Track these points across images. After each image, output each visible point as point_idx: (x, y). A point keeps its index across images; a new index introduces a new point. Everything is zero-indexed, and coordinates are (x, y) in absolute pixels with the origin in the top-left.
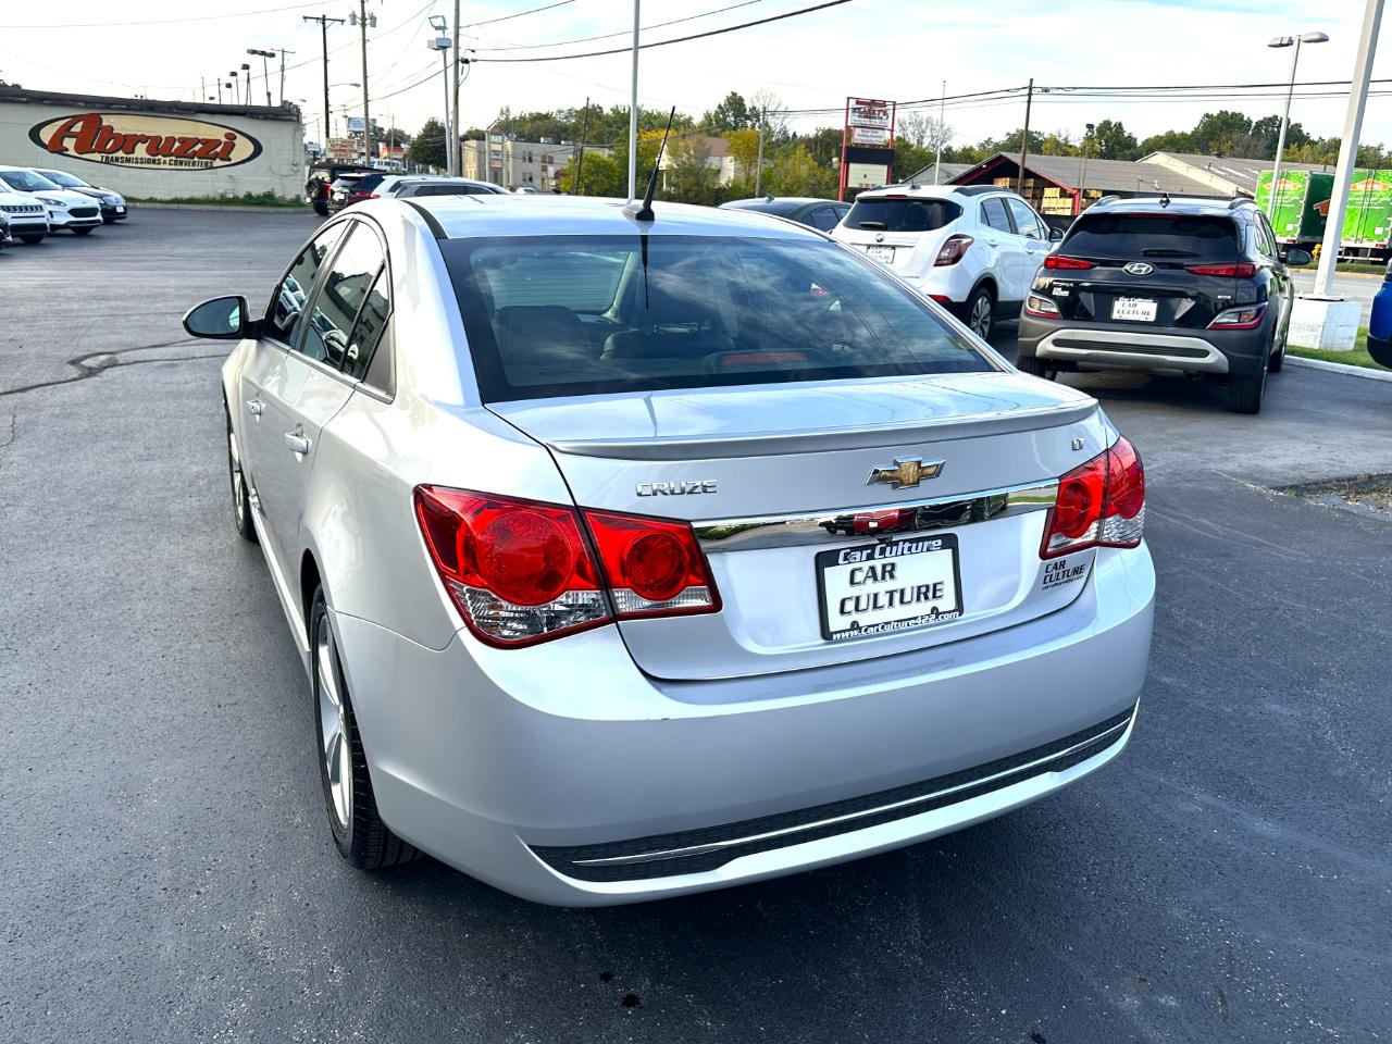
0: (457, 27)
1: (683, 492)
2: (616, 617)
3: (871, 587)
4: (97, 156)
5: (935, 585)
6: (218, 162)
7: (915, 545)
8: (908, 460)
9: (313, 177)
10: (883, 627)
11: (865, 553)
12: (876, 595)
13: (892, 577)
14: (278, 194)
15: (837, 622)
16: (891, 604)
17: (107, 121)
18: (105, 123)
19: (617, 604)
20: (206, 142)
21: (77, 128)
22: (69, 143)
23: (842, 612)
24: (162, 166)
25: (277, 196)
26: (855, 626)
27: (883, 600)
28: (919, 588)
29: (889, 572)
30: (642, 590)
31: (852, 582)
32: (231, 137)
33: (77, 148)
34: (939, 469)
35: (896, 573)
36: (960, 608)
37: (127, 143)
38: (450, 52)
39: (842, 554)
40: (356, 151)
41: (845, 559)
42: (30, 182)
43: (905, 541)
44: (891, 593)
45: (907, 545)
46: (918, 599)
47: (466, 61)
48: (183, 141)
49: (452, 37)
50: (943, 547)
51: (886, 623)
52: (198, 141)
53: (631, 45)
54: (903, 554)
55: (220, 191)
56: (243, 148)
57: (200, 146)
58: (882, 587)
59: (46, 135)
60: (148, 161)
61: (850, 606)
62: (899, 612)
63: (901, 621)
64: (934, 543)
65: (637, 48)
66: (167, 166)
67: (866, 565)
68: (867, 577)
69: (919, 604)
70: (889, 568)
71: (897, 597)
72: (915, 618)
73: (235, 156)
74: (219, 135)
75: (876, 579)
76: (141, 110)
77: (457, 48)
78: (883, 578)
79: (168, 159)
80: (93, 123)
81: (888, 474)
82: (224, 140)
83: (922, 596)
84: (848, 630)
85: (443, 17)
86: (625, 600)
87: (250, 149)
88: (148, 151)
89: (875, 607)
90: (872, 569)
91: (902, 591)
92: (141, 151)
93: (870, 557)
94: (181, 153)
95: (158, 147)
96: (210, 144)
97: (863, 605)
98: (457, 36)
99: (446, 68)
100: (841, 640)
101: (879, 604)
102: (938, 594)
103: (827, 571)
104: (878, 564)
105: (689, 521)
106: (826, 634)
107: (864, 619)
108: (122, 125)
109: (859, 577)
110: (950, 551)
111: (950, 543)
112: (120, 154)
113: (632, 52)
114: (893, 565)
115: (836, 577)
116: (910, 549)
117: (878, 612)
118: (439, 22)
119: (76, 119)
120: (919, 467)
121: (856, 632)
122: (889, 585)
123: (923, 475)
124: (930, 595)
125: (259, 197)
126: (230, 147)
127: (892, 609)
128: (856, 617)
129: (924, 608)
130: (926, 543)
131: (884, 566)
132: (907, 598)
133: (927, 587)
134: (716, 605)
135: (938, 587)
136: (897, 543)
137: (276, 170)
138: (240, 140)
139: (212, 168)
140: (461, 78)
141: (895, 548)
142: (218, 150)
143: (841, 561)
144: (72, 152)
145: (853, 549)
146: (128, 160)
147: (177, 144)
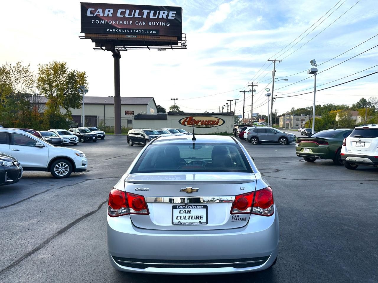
0: (273, 90)
1: (143, 190)
2: (130, 213)
3: (184, 214)
4: (191, 125)
5: (201, 216)
6: (215, 126)
7: (196, 207)
8: (188, 188)
9: (235, 128)
10: (186, 224)
11: (183, 207)
12: (185, 216)
13: (190, 213)
14: (228, 132)
15: (175, 221)
16: (189, 219)
17: (194, 118)
18: (193, 118)
19: (130, 211)
20: (213, 121)
21: (188, 120)
22: (186, 123)
23: (177, 219)
24: (204, 127)
25: (227, 132)
26: (180, 222)
27: (187, 218)
28: (196, 216)
29: (189, 212)
30: (135, 209)
31: (180, 213)
32: (218, 120)
33: (187, 124)
34: (197, 190)
35: (191, 212)
36: (207, 223)
37: (197, 122)
38: (271, 97)
39: (178, 206)
40: (248, 121)
41: (178, 207)
42: (175, 132)
43: (193, 205)
44: (189, 217)
45: (194, 206)
46: (196, 219)
47: (275, 98)
48: (208, 121)
49: (271, 93)
50: (203, 208)
51: (187, 223)
52: (211, 121)
53: (314, 91)
54: (193, 208)
55: (215, 132)
56: (221, 122)
57: (212, 122)
58: (187, 215)
59: (182, 122)
60: (201, 126)
61: (179, 218)
62: (191, 221)
63: (191, 223)
64: (201, 207)
65: (315, 91)
66: (205, 127)
67: (184, 210)
68: (184, 212)
69: (196, 220)
70: (189, 211)
71: (191, 217)
72: (195, 223)
73: (219, 124)
74: (216, 119)
75: (186, 213)
76: (200, 115)
77: (273, 95)
78: (188, 213)
79: (205, 125)
80: (191, 118)
81: (184, 190)
82: (217, 120)
83: (197, 218)
84: (177, 223)
85: (269, 88)
86: (132, 210)
87: (222, 122)
88: (201, 124)
89: (185, 219)
90: (185, 210)
91: (192, 217)
92: (200, 124)
93: (184, 208)
94: (208, 124)
95: (203, 123)
96: (214, 122)
97: (182, 218)
98: (273, 92)
99: (269, 101)
100: (175, 225)
101: (186, 218)
102: (202, 218)
103: (174, 210)
104: (187, 210)
105: (144, 196)
106: (173, 223)
107: (182, 221)
108: (196, 118)
109: (182, 212)
110: (206, 209)
111: (205, 207)
112: (196, 125)
113: (314, 92)
114: (190, 210)
115: (176, 211)
116: (194, 207)
117: (185, 220)
118: (268, 90)
119: (188, 118)
120: (191, 189)
121: (179, 224)
122: (189, 214)
124: (199, 218)
125: (223, 133)
126: (218, 122)
127: (189, 220)
128: (180, 220)
129: (197, 221)
130: (199, 207)
131: (188, 210)
132: (193, 218)
133: (199, 216)
134: (148, 213)
135: (202, 217)
136: (191, 206)
137: (227, 127)
138: (220, 121)
139: (214, 127)
140: (273, 102)
141: (191, 207)
142: (215, 123)
143: (177, 208)
144: (186, 125)
145: (180, 206)
146: (197, 126)
147: (207, 122)
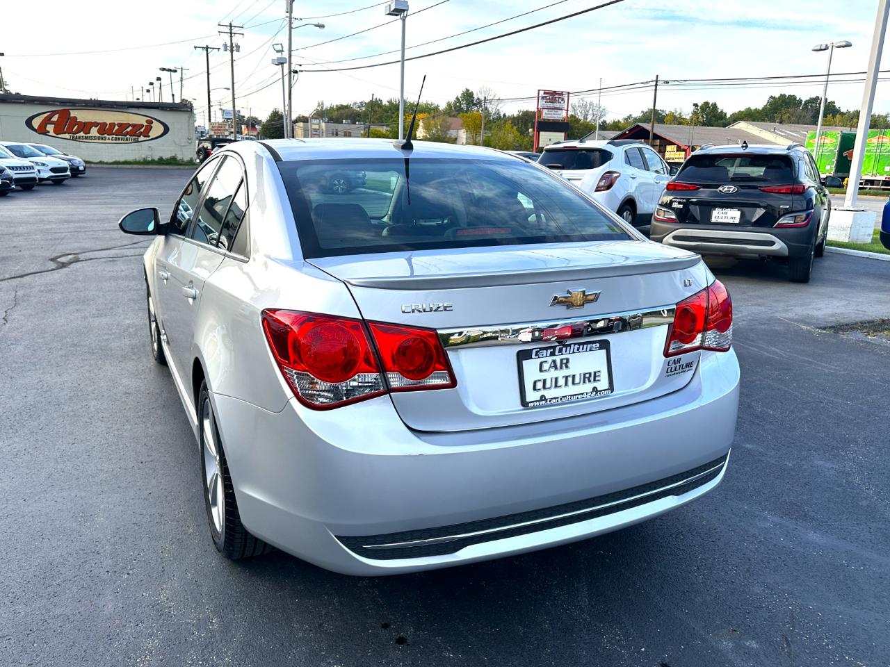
0: (290, 50)
1: (431, 310)
2: (389, 390)
3: (553, 373)
4: (67, 136)
5: (595, 373)
6: (142, 138)
7: (581, 347)
8: (577, 291)
9: (201, 146)
10: (561, 399)
11: (549, 351)
12: (556, 379)
13: (567, 367)
14: (179, 157)
15: (531, 396)
16: (566, 384)
17: (73, 113)
18: (72, 115)
19: (389, 382)
20: (134, 126)
21: (55, 118)
22: (50, 128)
23: (535, 389)
24: (107, 141)
25: (178, 159)
26: (543, 398)
27: (561, 382)
28: (585, 375)
29: (565, 363)
30: (405, 373)
31: (541, 370)
32: (150, 122)
33: (55, 132)
34: (597, 297)
35: (570, 365)
36: (611, 388)
37: (86, 127)
38: (286, 66)
39: (534, 352)
40: (227, 130)
41: (536, 355)
42: (26, 152)
43: (575, 344)
44: (566, 378)
45: (577, 346)
46: (584, 382)
47: (296, 72)
48: (120, 125)
49: (287, 57)
50: (600, 348)
51: (564, 397)
52: (130, 125)
53: (400, 59)
54: (574, 352)
55: (143, 156)
56: (157, 129)
57: (130, 128)
58: (561, 374)
59: (36, 123)
60: (99, 138)
61: (540, 385)
62: (572, 390)
63: (573, 395)
64: (594, 345)
65: (403, 60)
66: (110, 141)
67: (550, 359)
68: (550, 367)
69: (585, 385)
70: (565, 361)
71: (570, 380)
72: (582, 394)
73: (153, 134)
74: (142, 121)
75: (556, 368)
76: (94, 106)
77: (290, 63)
78: (561, 368)
79: (110, 137)
80: (65, 115)
81: (564, 299)
82: (145, 124)
83: (587, 380)
84: (538, 401)
85: (281, 45)
86: (395, 380)
87: (162, 129)
88: (98, 132)
89: (556, 386)
90: (554, 362)
91: (574, 377)
92: (94, 132)
93: (553, 354)
94: (119, 133)
95: (105, 129)
96: (136, 127)
97: (548, 385)
98: (290, 56)
99: (283, 76)
100: (534, 407)
101: (559, 384)
102: (597, 378)
103: (525, 363)
104: (558, 358)
105: (435, 329)
106: (524, 403)
107: (549, 394)
108: (82, 116)
109: (546, 367)
110: (605, 351)
111: (605, 345)
112: (82, 134)
113: (400, 63)
114: (567, 360)
115: (530, 366)
116: (578, 349)
117: (558, 389)
118: (279, 48)
119: (54, 113)
120: (584, 295)
121: (544, 402)
122: (565, 372)
123: (586, 300)
124: (592, 379)
125: (167, 159)
126: (149, 128)
127: (567, 388)
128: (543, 392)
129: (588, 387)
130: (589, 345)
131: (562, 360)
132: (577, 380)
133: (590, 374)
134: (453, 383)
135: (597, 374)
136: (570, 345)
137: (177, 143)
138: (155, 124)
139: (138, 142)
140: (293, 82)
141: (568, 348)
142: (142, 130)
143: (533, 356)
144: (52, 133)
145: (541, 349)
146: (86, 138)
147: (116, 127)
